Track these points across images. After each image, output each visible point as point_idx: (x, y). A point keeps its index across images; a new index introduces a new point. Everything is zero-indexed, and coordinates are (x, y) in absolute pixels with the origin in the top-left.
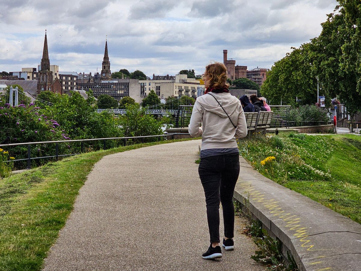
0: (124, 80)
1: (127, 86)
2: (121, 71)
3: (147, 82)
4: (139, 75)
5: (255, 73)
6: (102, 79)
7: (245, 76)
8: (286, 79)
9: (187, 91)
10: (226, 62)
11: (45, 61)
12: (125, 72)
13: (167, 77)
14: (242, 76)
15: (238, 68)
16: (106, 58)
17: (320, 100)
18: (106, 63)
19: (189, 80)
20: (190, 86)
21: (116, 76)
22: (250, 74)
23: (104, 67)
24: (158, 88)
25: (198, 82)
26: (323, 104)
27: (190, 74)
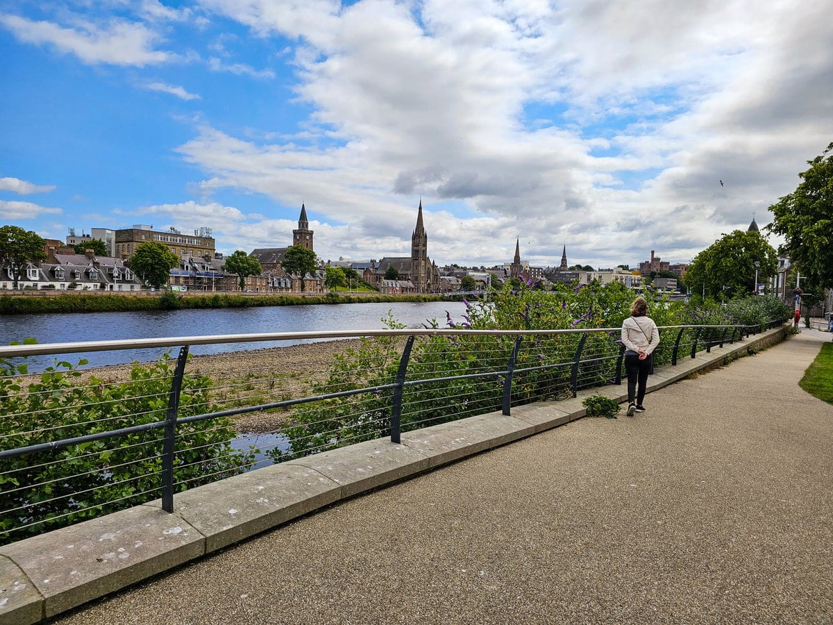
0: (576, 271)
1: (577, 275)
2: (577, 266)
3: (592, 273)
4: (588, 268)
5: (676, 267)
6: (561, 271)
7: (668, 269)
8: (714, 267)
9: (622, 279)
10: (653, 259)
11: (517, 257)
12: (579, 266)
13: (609, 270)
14: (665, 269)
15: (662, 264)
16: (564, 256)
17: (758, 287)
18: (564, 260)
19: (623, 272)
20: (624, 276)
21: (572, 269)
22: (671, 268)
23: (562, 263)
24: (600, 277)
25: (631, 273)
26: (761, 292)
27: (625, 268)
